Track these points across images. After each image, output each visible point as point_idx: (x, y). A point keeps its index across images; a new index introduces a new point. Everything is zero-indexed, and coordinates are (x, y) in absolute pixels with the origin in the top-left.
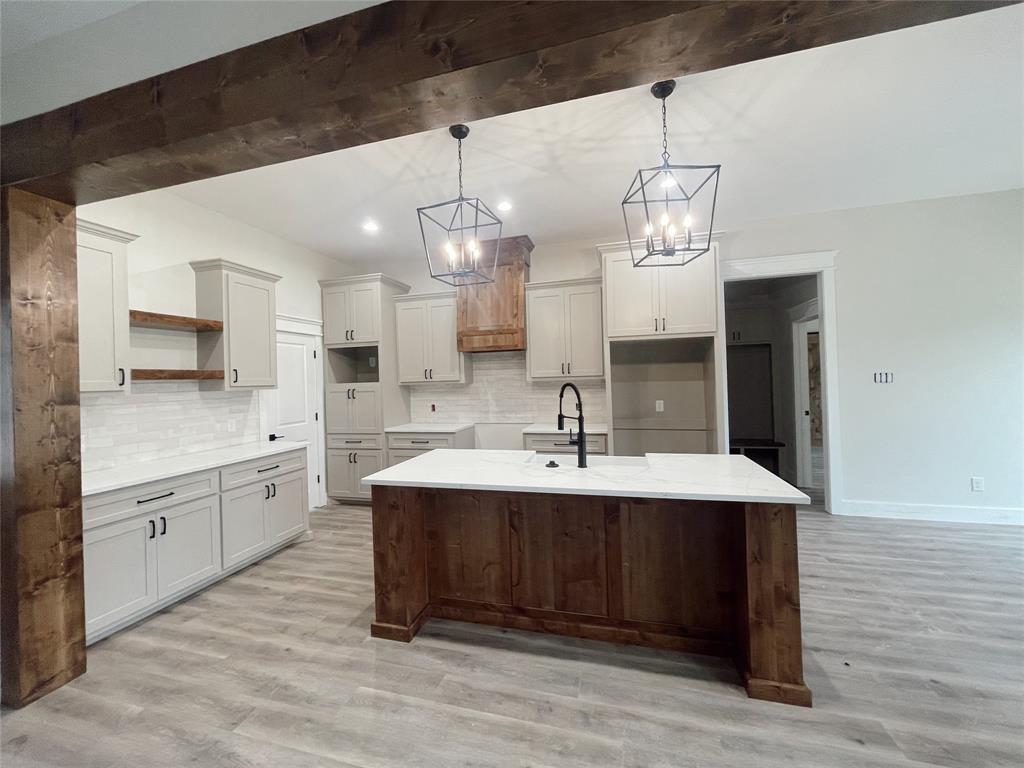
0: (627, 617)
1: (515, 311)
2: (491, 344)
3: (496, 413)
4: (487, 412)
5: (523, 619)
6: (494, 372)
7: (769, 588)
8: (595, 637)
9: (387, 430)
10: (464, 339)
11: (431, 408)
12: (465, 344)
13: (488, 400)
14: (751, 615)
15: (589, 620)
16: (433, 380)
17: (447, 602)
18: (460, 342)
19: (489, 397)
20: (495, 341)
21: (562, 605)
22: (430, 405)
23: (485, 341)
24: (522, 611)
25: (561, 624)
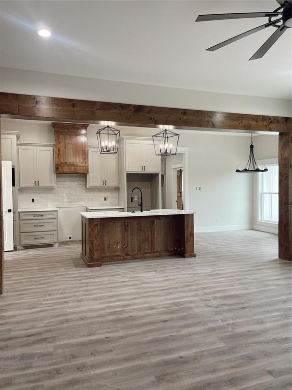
0: (156, 251)
1: (84, 157)
2: (73, 171)
3: (67, 202)
4: (63, 202)
5: (129, 257)
6: (66, 183)
7: (189, 233)
8: (148, 257)
9: (19, 210)
10: (59, 167)
11: (31, 201)
12: (60, 169)
13: (63, 197)
14: (186, 240)
15: (146, 253)
16: (40, 186)
17: (104, 257)
18: (57, 169)
19: (64, 195)
20: (74, 169)
21: (139, 251)
22: (32, 199)
23: (70, 169)
24: (128, 255)
25: (139, 256)
